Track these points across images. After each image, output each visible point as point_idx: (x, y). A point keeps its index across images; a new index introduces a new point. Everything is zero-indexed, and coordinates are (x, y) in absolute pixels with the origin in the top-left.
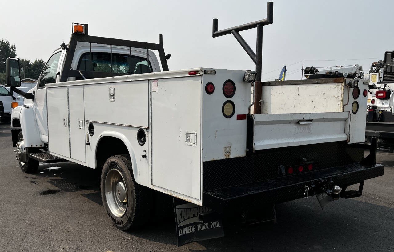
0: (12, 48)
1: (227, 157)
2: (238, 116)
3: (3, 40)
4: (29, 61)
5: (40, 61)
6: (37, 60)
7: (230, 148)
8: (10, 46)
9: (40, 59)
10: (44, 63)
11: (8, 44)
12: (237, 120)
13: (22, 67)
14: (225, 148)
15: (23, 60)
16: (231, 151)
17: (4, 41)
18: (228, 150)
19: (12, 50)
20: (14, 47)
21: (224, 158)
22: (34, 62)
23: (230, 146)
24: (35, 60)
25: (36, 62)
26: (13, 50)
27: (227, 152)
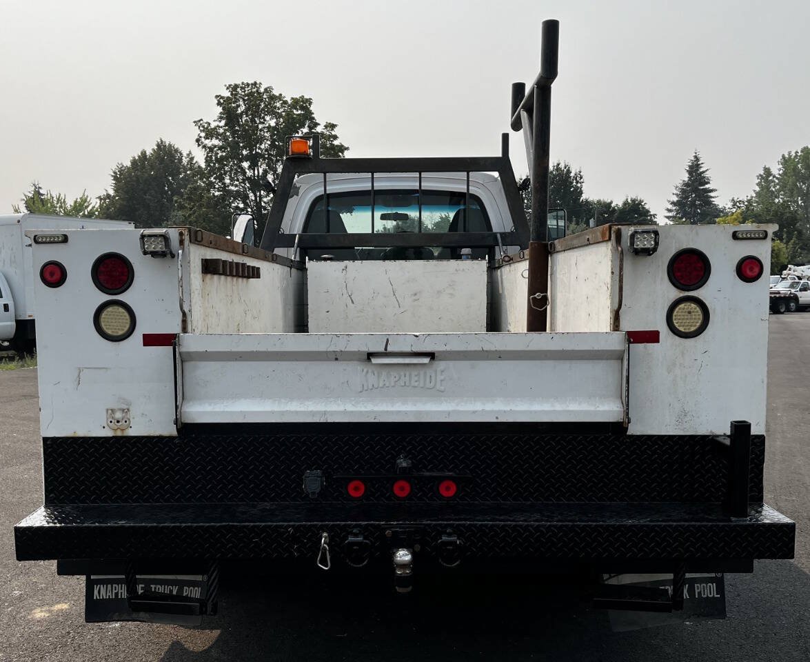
0: (576, 179)
1: (119, 433)
2: (145, 336)
3: (558, 164)
4: (611, 202)
5: (633, 201)
6: (627, 199)
7: (126, 411)
8: (572, 175)
9: (634, 197)
10: (643, 204)
11: (569, 172)
12: (144, 345)
13: (593, 216)
14: (110, 411)
15: (599, 202)
16: (129, 419)
17: (562, 166)
18: (118, 415)
19: (574, 184)
20: (579, 177)
21: (108, 433)
22: (620, 205)
23: (125, 407)
24: (624, 199)
25: (626, 203)
26: (577, 182)
27: (118, 422)
